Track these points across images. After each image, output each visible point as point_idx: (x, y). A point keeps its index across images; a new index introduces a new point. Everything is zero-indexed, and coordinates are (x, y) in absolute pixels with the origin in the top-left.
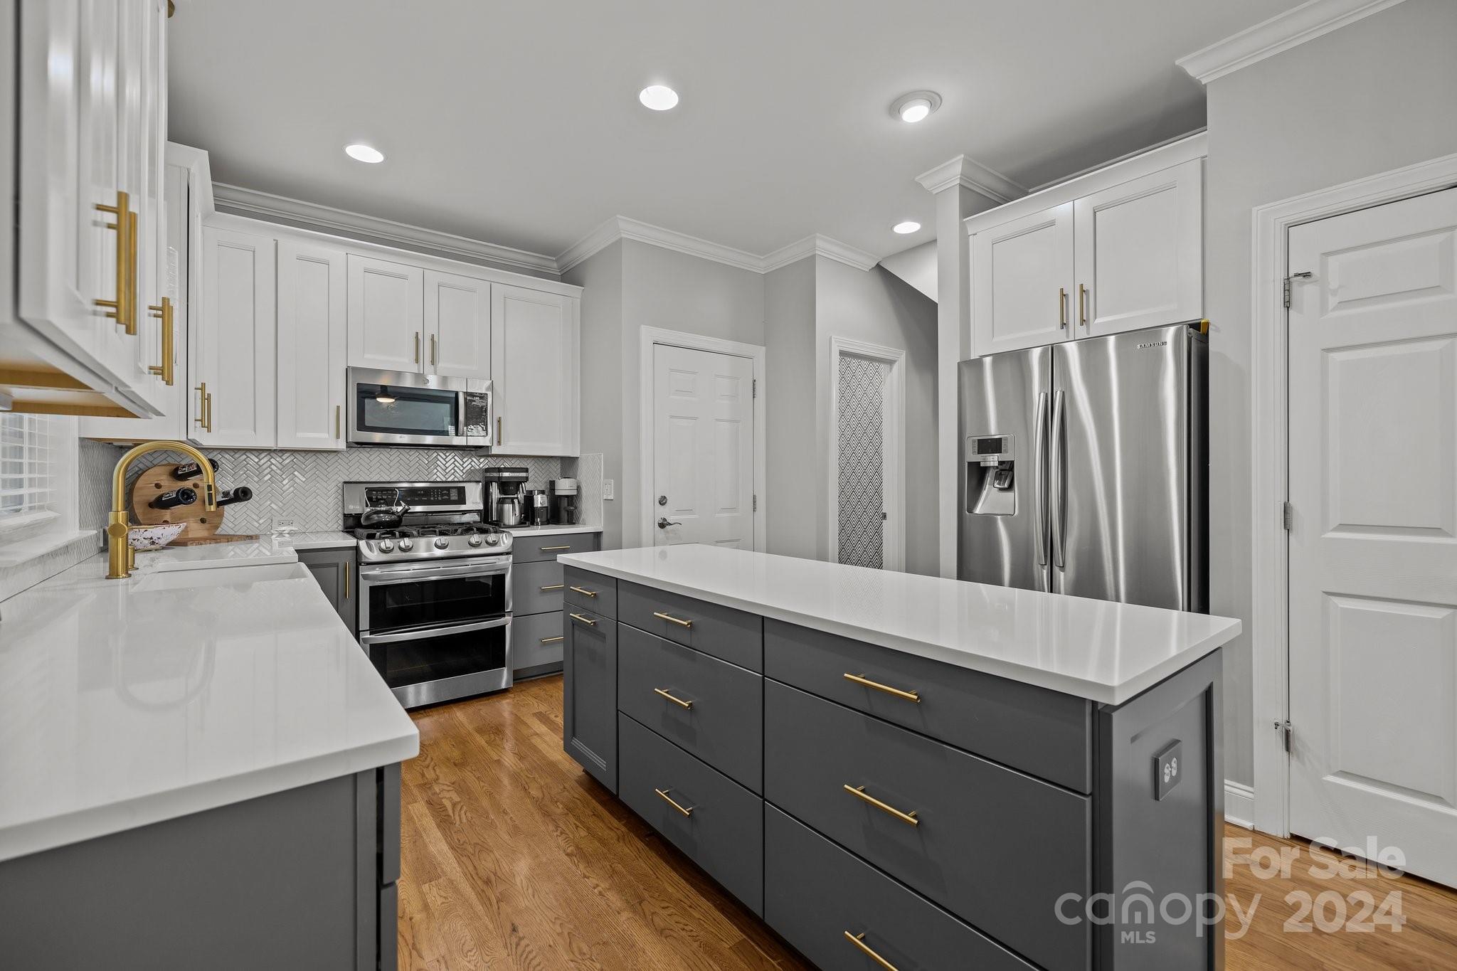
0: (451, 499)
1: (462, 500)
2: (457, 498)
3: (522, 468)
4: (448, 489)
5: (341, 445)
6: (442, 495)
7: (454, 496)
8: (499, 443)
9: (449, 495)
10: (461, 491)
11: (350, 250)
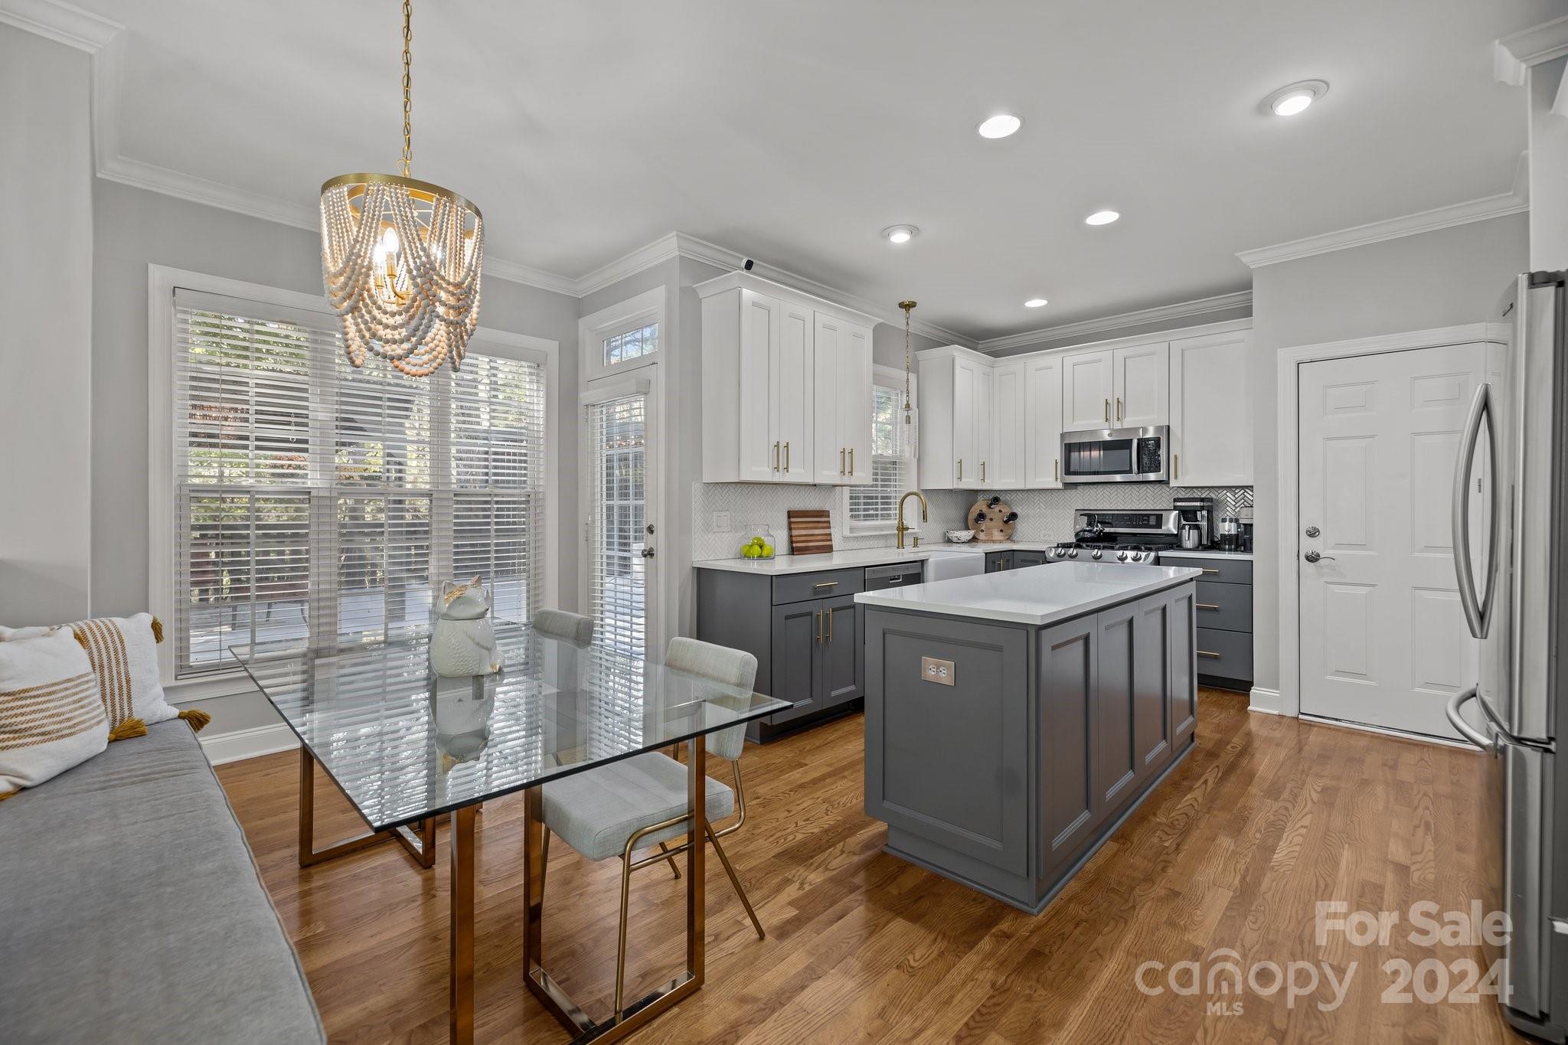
0: (1150, 523)
1: (1159, 525)
2: (1154, 523)
3: (1196, 498)
4: (1148, 516)
5: (1060, 486)
6: (1143, 521)
7: (1153, 521)
8: (1176, 477)
9: (1148, 521)
10: (1159, 518)
11: (1064, 354)
